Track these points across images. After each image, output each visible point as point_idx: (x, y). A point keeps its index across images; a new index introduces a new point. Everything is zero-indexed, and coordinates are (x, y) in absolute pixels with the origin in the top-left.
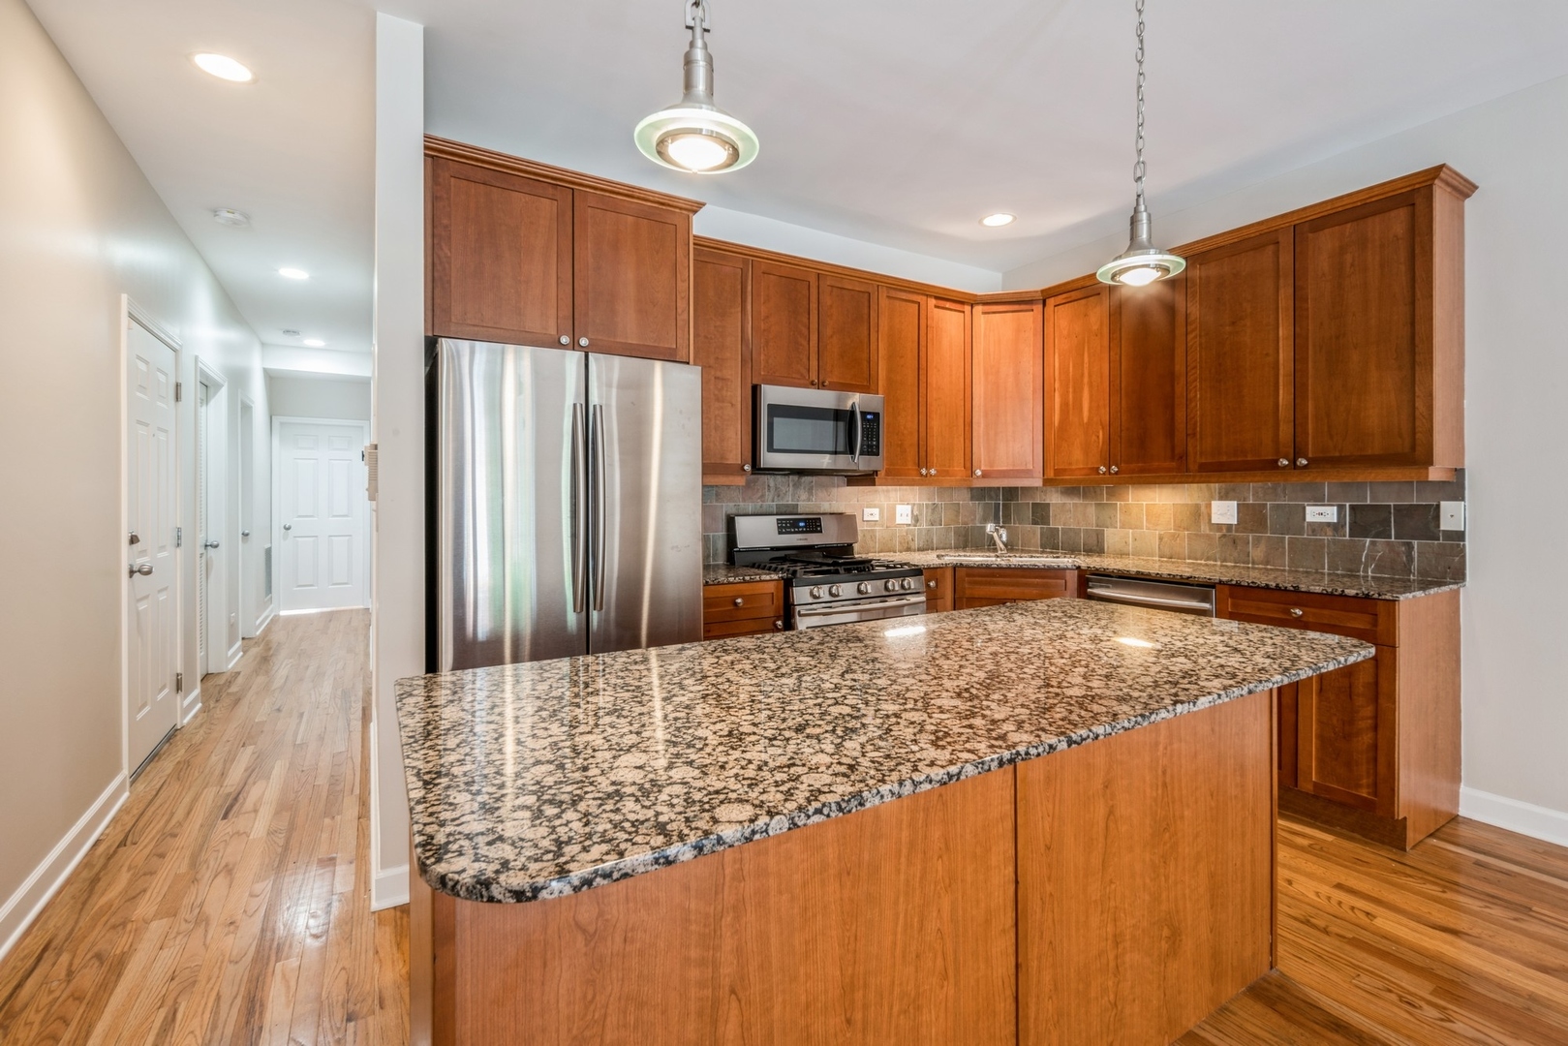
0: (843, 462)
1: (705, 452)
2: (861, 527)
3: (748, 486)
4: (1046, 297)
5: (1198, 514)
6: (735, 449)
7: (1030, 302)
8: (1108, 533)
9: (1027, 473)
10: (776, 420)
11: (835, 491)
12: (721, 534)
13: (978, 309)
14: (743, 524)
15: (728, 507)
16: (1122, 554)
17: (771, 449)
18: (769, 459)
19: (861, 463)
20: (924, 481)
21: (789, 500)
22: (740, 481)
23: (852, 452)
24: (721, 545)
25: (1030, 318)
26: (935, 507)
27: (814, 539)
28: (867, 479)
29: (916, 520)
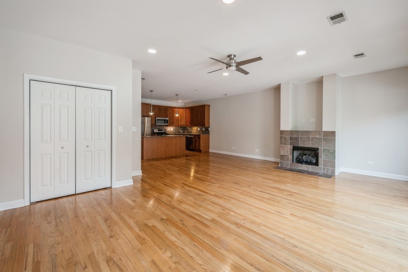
0: (164, 124)
1: (151, 123)
2: (167, 131)
3: (155, 126)
4: (186, 108)
5: (197, 129)
6: (154, 123)
7: (184, 108)
8: (192, 131)
9: (184, 125)
10: (158, 121)
11: (164, 127)
12: (152, 131)
13: (180, 109)
14: (154, 130)
15: (153, 128)
16: (193, 133)
17: (157, 123)
18: (157, 124)
19: (166, 124)
20: (174, 126)
21: (159, 128)
22: (154, 126)
23: (165, 123)
24: (152, 132)
25: (184, 110)
26: (176, 129)
27: (161, 132)
28: (167, 126)
29: (173, 130)
